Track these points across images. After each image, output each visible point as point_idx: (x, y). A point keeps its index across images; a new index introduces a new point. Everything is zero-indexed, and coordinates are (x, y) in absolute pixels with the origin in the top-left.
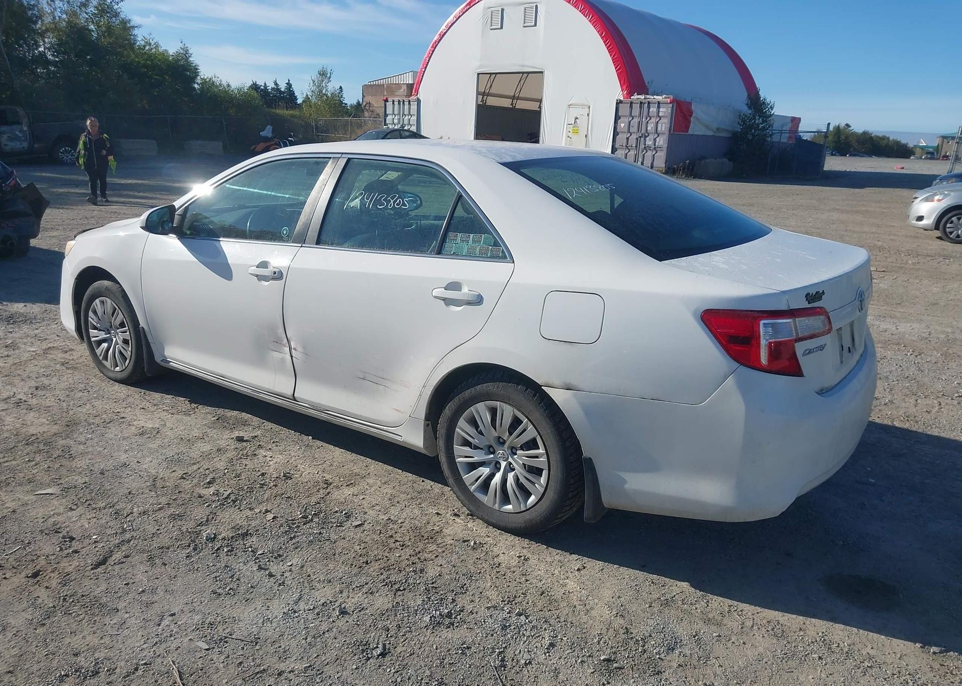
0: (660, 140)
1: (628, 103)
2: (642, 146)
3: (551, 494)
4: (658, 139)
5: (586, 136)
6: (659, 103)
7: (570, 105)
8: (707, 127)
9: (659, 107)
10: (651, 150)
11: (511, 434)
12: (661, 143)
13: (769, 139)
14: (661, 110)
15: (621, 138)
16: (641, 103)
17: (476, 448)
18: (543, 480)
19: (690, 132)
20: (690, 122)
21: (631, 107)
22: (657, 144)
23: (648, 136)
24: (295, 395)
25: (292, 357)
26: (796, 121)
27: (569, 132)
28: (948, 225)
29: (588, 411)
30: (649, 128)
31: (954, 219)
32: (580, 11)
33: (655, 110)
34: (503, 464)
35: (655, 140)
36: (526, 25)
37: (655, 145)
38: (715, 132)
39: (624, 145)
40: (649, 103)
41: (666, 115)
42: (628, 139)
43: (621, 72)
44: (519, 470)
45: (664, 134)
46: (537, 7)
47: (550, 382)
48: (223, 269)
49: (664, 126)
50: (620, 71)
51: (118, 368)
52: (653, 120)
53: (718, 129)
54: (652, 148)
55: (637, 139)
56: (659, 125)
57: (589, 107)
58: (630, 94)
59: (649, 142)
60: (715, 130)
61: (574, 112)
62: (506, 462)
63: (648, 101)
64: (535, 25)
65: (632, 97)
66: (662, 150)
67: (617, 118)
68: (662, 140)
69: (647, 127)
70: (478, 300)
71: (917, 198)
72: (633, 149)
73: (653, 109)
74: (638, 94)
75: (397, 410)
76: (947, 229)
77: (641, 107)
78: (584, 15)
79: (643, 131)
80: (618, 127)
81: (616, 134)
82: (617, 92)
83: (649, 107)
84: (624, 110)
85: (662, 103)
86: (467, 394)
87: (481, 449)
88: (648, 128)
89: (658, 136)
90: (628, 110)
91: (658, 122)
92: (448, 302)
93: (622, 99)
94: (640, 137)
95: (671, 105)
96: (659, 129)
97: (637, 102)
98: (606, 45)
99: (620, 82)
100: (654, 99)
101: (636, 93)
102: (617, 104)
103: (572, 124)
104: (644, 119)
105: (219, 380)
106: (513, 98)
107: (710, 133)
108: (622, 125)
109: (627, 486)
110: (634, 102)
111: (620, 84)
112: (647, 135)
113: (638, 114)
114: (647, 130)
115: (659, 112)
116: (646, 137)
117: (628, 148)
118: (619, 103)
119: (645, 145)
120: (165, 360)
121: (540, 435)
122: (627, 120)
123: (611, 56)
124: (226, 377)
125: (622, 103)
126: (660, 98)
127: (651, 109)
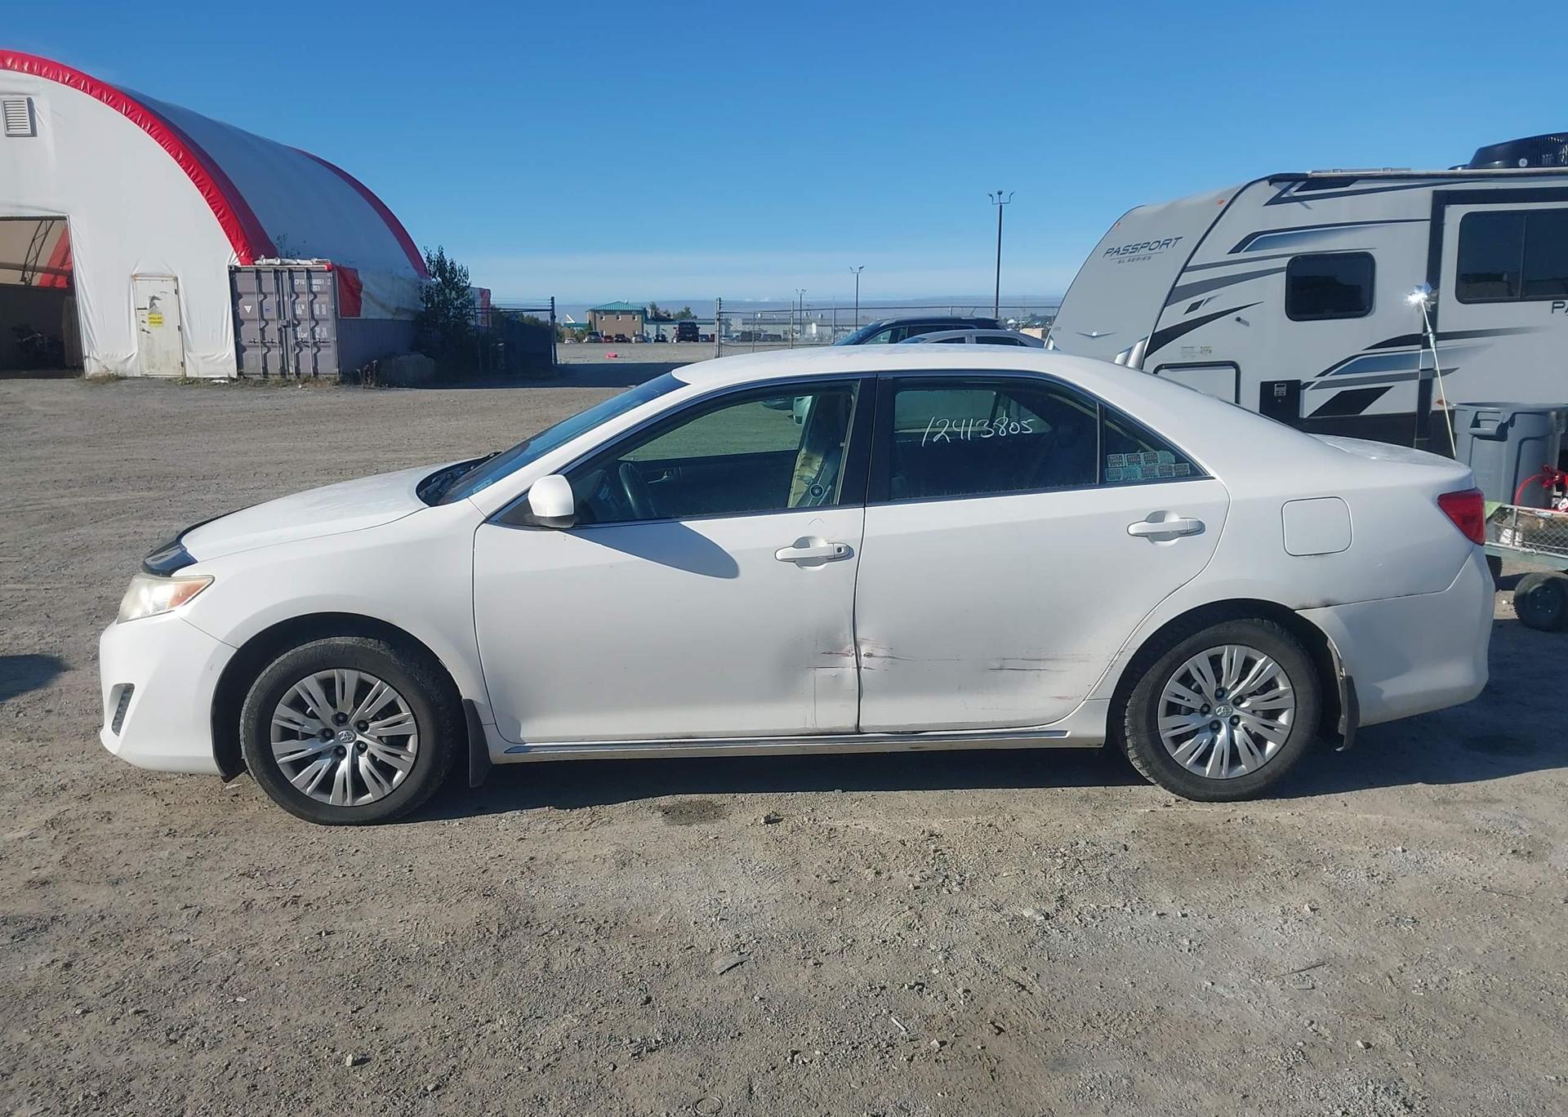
0: (321, 331)
1: (253, 272)
2: (292, 342)
4: (317, 329)
5: (179, 328)
6: (308, 271)
7: (136, 276)
8: (383, 306)
9: (309, 278)
10: (308, 347)
12: (325, 335)
13: (473, 323)
14: (314, 282)
15: (250, 331)
16: (276, 271)
19: (363, 315)
20: (360, 299)
21: (259, 278)
22: (317, 337)
23: (299, 324)
26: (485, 293)
27: (143, 322)
30: (299, 312)
32: (126, 115)
33: (304, 282)
35: (312, 330)
36: (11, 132)
37: (314, 338)
38: (394, 314)
39: (258, 339)
40: (290, 271)
41: (324, 289)
42: (262, 330)
43: (228, 219)
45: (327, 320)
46: (30, 102)
49: (324, 307)
50: (225, 218)
52: (304, 298)
53: (397, 309)
54: (309, 344)
55: (280, 330)
56: (316, 307)
57: (176, 279)
58: (251, 257)
59: (303, 335)
60: (394, 311)
61: (146, 290)
63: (289, 269)
64: (34, 133)
65: (257, 262)
66: (329, 346)
67: (236, 296)
68: (324, 329)
69: (294, 311)
72: (276, 347)
73: (300, 282)
74: (266, 258)
77: (276, 278)
78: (135, 122)
79: (289, 316)
80: (240, 311)
81: (238, 323)
82: (229, 256)
83: (291, 278)
84: (246, 283)
85: (313, 272)
88: (297, 313)
89: (317, 324)
90: (255, 282)
91: (312, 302)
93: (238, 264)
94: (285, 327)
95: (330, 275)
96: (317, 312)
97: (269, 269)
98: (189, 175)
99: (229, 237)
100: (298, 264)
101: (263, 256)
102: (231, 273)
103: (146, 309)
104: (286, 298)
106: (24, 268)
107: (389, 317)
108: (248, 308)
110: (262, 270)
111: (231, 241)
112: (296, 322)
113: (273, 290)
114: (295, 315)
115: (311, 285)
116: (295, 326)
117: (266, 346)
118: (233, 272)
119: (296, 338)
122: (255, 299)
123: (202, 192)
125: (240, 272)
126: (309, 262)
127: (297, 282)
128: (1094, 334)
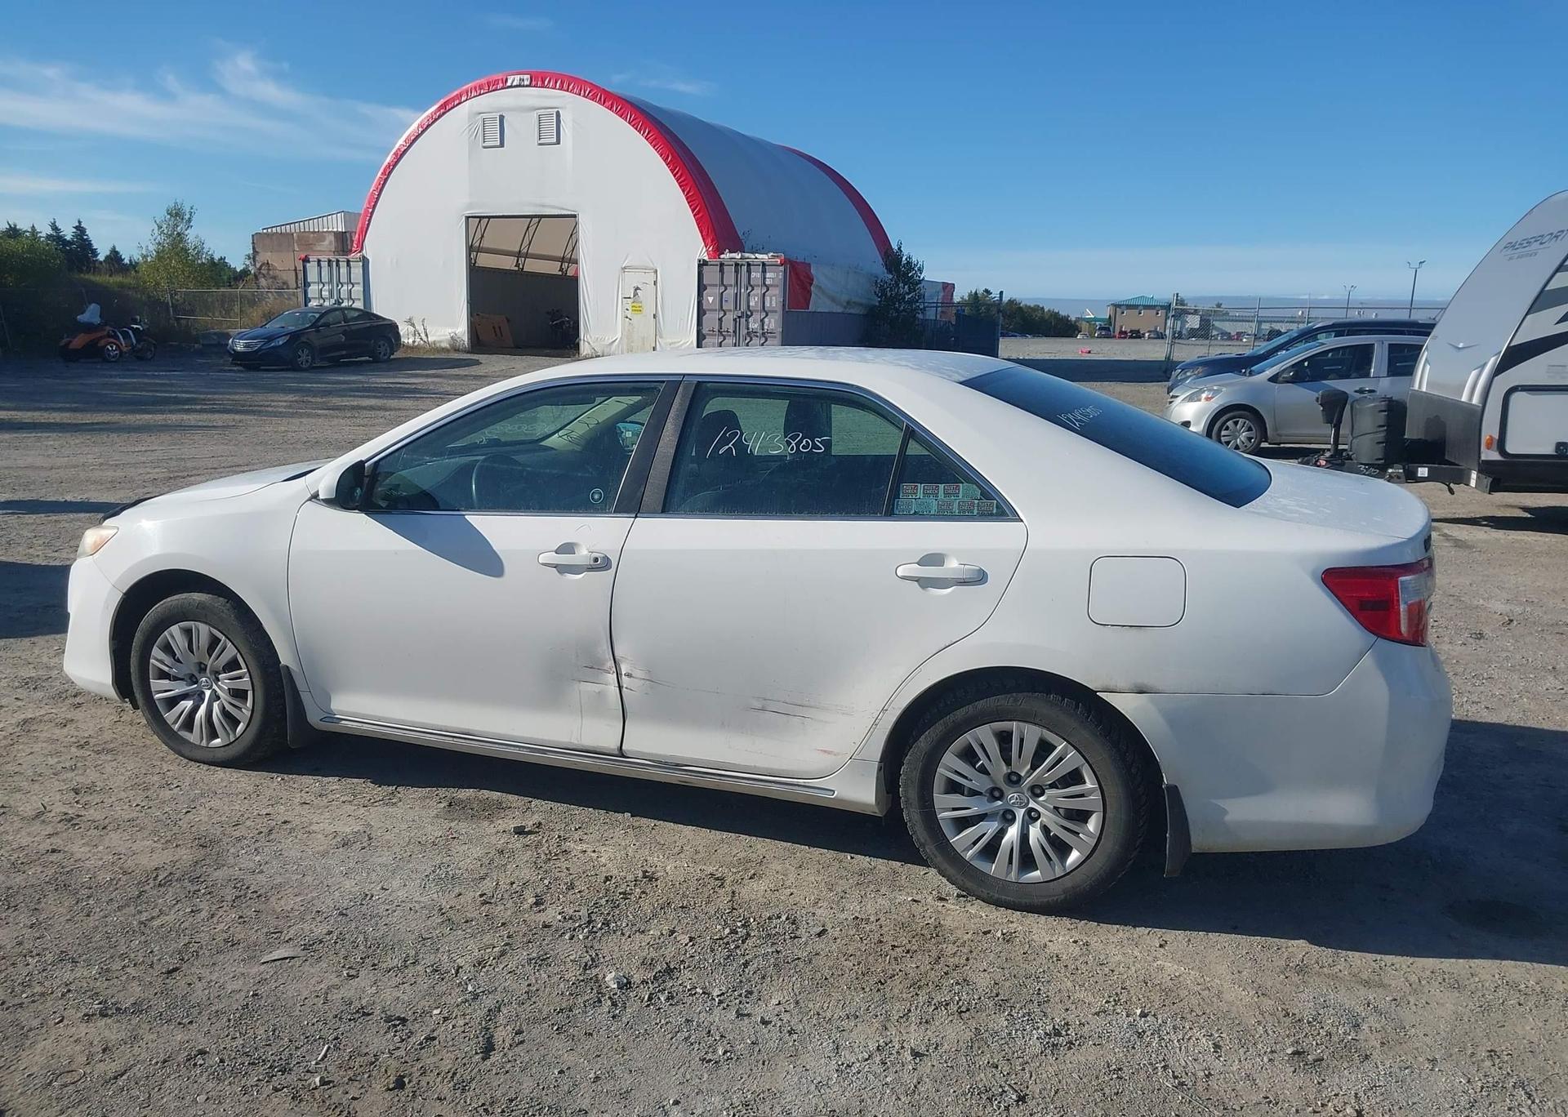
0: (770, 321)
1: (717, 265)
2: (744, 331)
3: (1108, 845)
4: (766, 320)
5: (655, 316)
6: (764, 264)
7: (625, 268)
8: (833, 300)
9: (764, 271)
10: (757, 336)
11: (1034, 768)
12: (772, 326)
13: (920, 316)
14: (768, 275)
15: (710, 320)
16: (737, 265)
17: (973, 793)
18: (1092, 825)
19: (812, 308)
20: (809, 292)
21: (722, 271)
22: (766, 327)
23: (752, 315)
24: (623, 748)
25: (620, 687)
26: (948, 288)
27: (627, 310)
28: (1223, 433)
29: (1174, 720)
30: (752, 304)
31: (1230, 423)
32: (629, 123)
33: (759, 275)
34: (1020, 813)
35: (762, 321)
36: (542, 141)
37: (763, 329)
38: (845, 308)
39: (716, 329)
40: (749, 265)
41: (776, 283)
42: (720, 320)
43: (702, 217)
44: (1047, 817)
45: (776, 312)
46: (558, 114)
47: (1112, 685)
48: (486, 561)
49: (774, 300)
50: (700, 215)
51: (217, 742)
52: (758, 291)
53: (848, 303)
54: (758, 334)
55: (735, 320)
56: (767, 299)
57: (656, 272)
58: (718, 251)
59: (754, 325)
60: (845, 304)
61: (633, 279)
62: (1024, 810)
63: (748, 262)
64: (558, 142)
65: (722, 256)
66: (775, 337)
67: (701, 288)
68: (773, 320)
69: (748, 303)
70: (980, 578)
71: (1177, 396)
72: (730, 336)
73: (756, 275)
74: (730, 252)
75: (825, 751)
76: (1222, 438)
77: (737, 272)
78: (636, 129)
79: (744, 307)
80: (704, 302)
81: (701, 312)
82: (698, 249)
83: (749, 271)
84: (712, 275)
85: (768, 265)
86: (960, 714)
87: (980, 794)
88: (751, 304)
89: (767, 315)
90: (718, 275)
91: (764, 294)
92: (925, 583)
93: (706, 258)
94: (739, 317)
95: (782, 268)
96: (767, 304)
97: (731, 263)
98: (675, 176)
99: (701, 233)
100: (756, 258)
101: (727, 251)
102: (700, 266)
103: (629, 298)
104: (743, 290)
105: (455, 740)
106: (519, 255)
107: (840, 310)
108: (711, 299)
109: (1228, 818)
110: (726, 263)
111: (702, 236)
112: (749, 313)
113: (733, 283)
114: (749, 306)
115: (765, 278)
116: (748, 317)
117: (723, 335)
118: (702, 264)
119: (748, 329)
120: (330, 717)
121: (1088, 762)
122: (717, 291)
123: (683, 191)
124: (476, 733)
125: (707, 265)
126: (765, 256)
127: (753, 275)
128: (1461, 345)
